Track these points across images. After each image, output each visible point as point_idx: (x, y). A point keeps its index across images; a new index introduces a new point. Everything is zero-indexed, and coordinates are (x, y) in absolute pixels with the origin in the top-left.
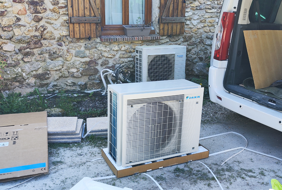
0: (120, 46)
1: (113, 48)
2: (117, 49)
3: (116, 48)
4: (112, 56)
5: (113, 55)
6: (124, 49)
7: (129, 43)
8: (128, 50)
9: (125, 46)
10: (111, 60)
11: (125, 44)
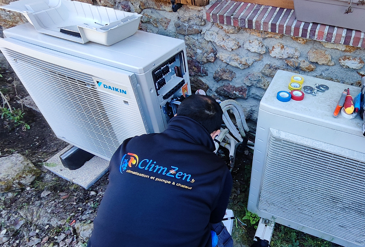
1: (247, 46)
2: (257, 49)
3: (254, 47)
4: (239, 64)
5: (241, 63)
7: (300, 40)
8: (291, 60)
9: (282, 47)
10: (241, 73)
11: (287, 40)
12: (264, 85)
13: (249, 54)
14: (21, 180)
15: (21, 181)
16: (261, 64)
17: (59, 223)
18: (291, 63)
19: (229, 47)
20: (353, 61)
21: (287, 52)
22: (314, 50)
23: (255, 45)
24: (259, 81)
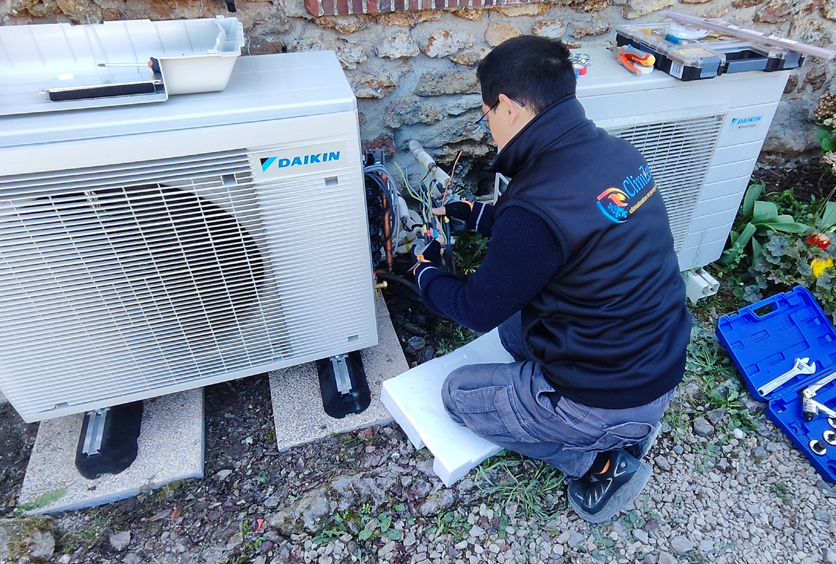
0: (422, 32)
1: (385, 50)
2: (405, 50)
3: (400, 47)
4: (376, 90)
5: (381, 85)
6: (442, 53)
7: (472, 15)
8: (464, 53)
9: (447, 35)
10: (376, 109)
11: (447, 22)
12: (427, 116)
13: (389, 65)
14: (32, 551)
15: (35, 554)
16: (412, 78)
17: (230, 547)
18: (466, 59)
19: (352, 61)
20: (553, 27)
21: (457, 40)
22: (495, 26)
23: (401, 42)
24: (416, 110)
